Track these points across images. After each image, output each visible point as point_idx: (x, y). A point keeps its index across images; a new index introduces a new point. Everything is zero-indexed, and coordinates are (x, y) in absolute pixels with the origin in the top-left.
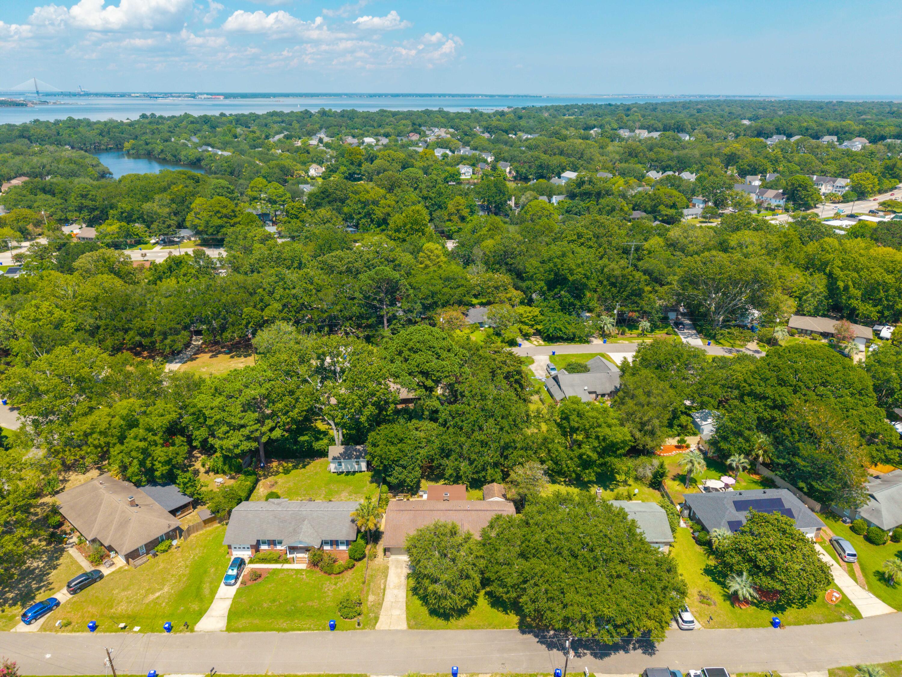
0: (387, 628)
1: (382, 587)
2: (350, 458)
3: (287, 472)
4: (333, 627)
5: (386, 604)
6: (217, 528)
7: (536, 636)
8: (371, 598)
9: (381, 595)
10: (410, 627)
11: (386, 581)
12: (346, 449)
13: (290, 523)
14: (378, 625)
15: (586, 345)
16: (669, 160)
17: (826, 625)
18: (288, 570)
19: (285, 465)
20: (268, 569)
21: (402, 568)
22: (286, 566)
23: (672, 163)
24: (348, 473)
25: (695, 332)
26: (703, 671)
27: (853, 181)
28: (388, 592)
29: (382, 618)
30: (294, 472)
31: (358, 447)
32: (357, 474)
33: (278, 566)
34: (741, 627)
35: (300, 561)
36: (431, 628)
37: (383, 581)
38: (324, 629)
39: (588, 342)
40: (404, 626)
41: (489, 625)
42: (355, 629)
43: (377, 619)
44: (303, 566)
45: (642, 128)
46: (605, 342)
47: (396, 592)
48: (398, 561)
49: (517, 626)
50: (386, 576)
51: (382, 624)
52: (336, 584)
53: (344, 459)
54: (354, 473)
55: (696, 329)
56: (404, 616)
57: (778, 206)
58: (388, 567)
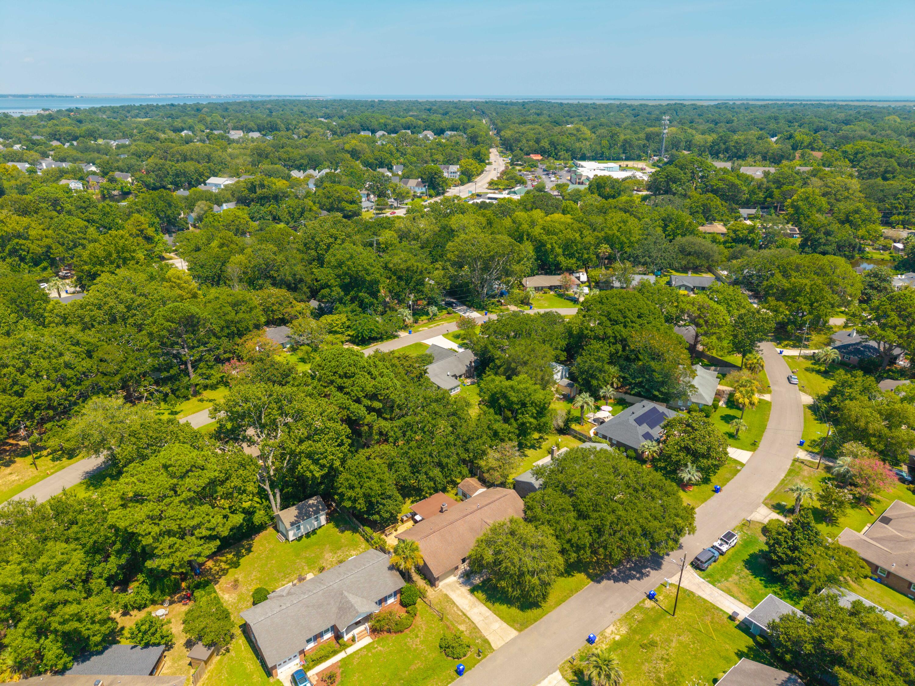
0: (503, 643)
1: (460, 614)
2: (309, 517)
3: (235, 565)
4: (460, 672)
5: (480, 625)
6: (220, 662)
7: (609, 579)
8: (462, 628)
9: (467, 620)
10: (520, 630)
11: (457, 607)
12: (298, 508)
13: (329, 604)
14: (493, 645)
15: (396, 339)
16: (301, 159)
17: (735, 478)
18: (356, 653)
19: (224, 559)
20: (333, 665)
21: (458, 588)
22: (350, 650)
23: (305, 162)
24: (308, 535)
25: (465, 307)
26: (721, 539)
27: (461, 167)
28: (469, 614)
29: (491, 639)
30: (242, 561)
31: (311, 502)
32: (318, 532)
33: (341, 655)
34: (703, 502)
35: (361, 638)
36: (535, 621)
37: (455, 609)
38: (453, 679)
39: (395, 337)
40: (513, 633)
41: (572, 591)
42: (479, 661)
43: (486, 641)
44: (367, 640)
45: (235, 128)
46: (410, 332)
47: (476, 610)
48: (448, 585)
49: (589, 580)
50: (454, 603)
51: (496, 643)
52: (417, 636)
53: (303, 520)
54: (314, 532)
55: (465, 305)
56: (505, 625)
57: (422, 193)
58: (446, 595)
